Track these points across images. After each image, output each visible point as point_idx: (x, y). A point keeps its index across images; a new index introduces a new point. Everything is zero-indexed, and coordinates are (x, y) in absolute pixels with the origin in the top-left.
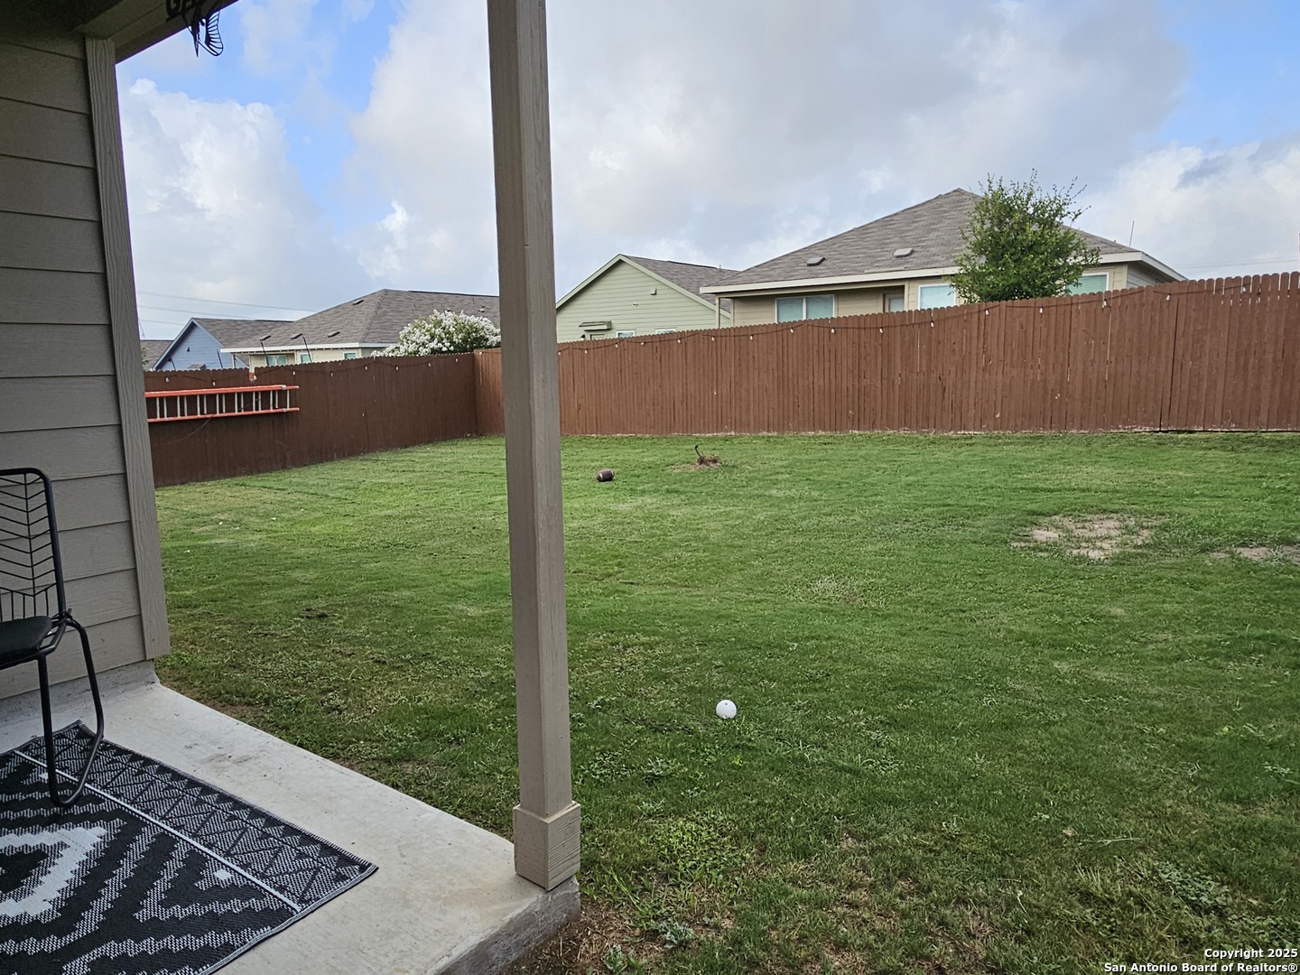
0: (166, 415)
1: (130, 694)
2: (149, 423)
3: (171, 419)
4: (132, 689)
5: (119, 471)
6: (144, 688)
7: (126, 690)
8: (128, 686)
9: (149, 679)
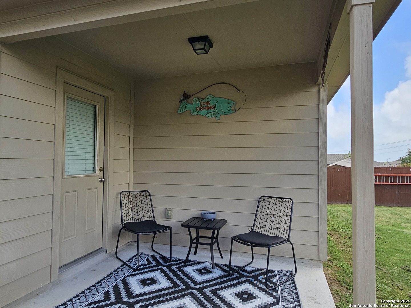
0: (377, 182)
1: (313, 269)
2: (375, 184)
3: (379, 183)
4: (314, 267)
5: (317, 202)
6: (318, 269)
7: (313, 267)
8: (314, 266)
9: (320, 266)
